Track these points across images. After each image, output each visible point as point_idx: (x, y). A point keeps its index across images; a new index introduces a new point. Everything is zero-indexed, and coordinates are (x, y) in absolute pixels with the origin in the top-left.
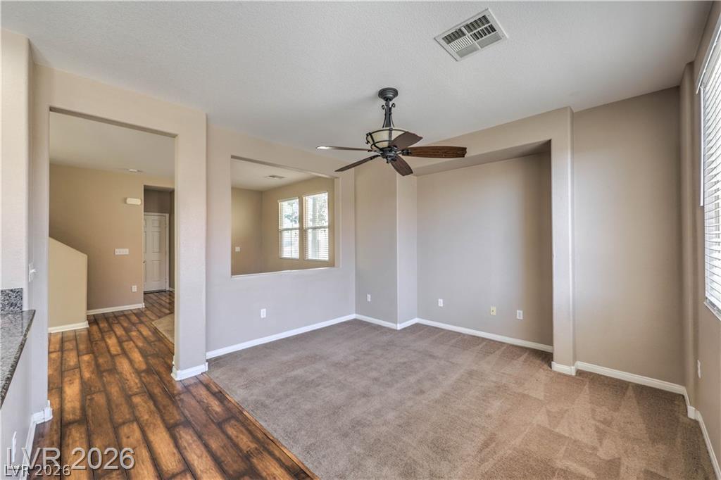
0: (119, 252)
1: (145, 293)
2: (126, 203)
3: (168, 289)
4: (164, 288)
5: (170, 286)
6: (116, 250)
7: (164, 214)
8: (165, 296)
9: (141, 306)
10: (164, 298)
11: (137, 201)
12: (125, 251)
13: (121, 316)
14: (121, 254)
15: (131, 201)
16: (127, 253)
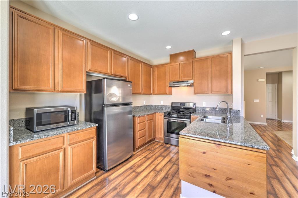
0: (255, 101)
1: (267, 119)
2: (258, 81)
3: (277, 119)
4: (275, 118)
5: (278, 118)
6: (254, 100)
7: (275, 84)
8: (276, 122)
9: (265, 124)
10: (275, 123)
11: (263, 80)
12: (258, 101)
13: (257, 126)
14: (256, 101)
15: (260, 80)
16: (259, 101)
